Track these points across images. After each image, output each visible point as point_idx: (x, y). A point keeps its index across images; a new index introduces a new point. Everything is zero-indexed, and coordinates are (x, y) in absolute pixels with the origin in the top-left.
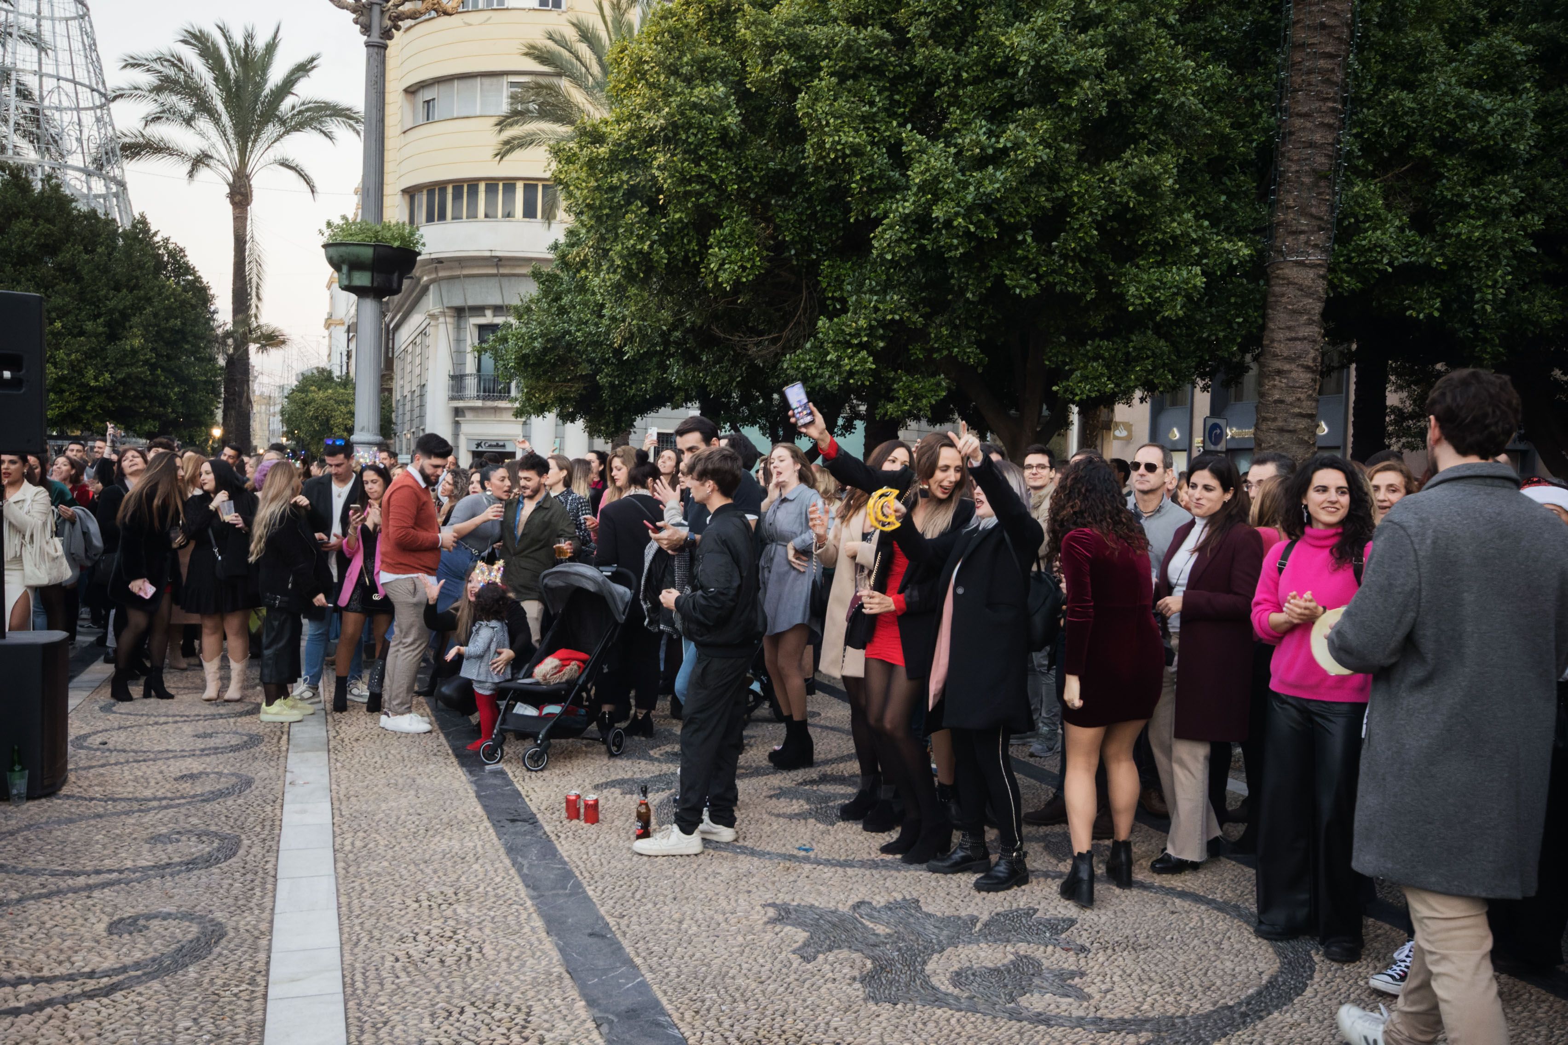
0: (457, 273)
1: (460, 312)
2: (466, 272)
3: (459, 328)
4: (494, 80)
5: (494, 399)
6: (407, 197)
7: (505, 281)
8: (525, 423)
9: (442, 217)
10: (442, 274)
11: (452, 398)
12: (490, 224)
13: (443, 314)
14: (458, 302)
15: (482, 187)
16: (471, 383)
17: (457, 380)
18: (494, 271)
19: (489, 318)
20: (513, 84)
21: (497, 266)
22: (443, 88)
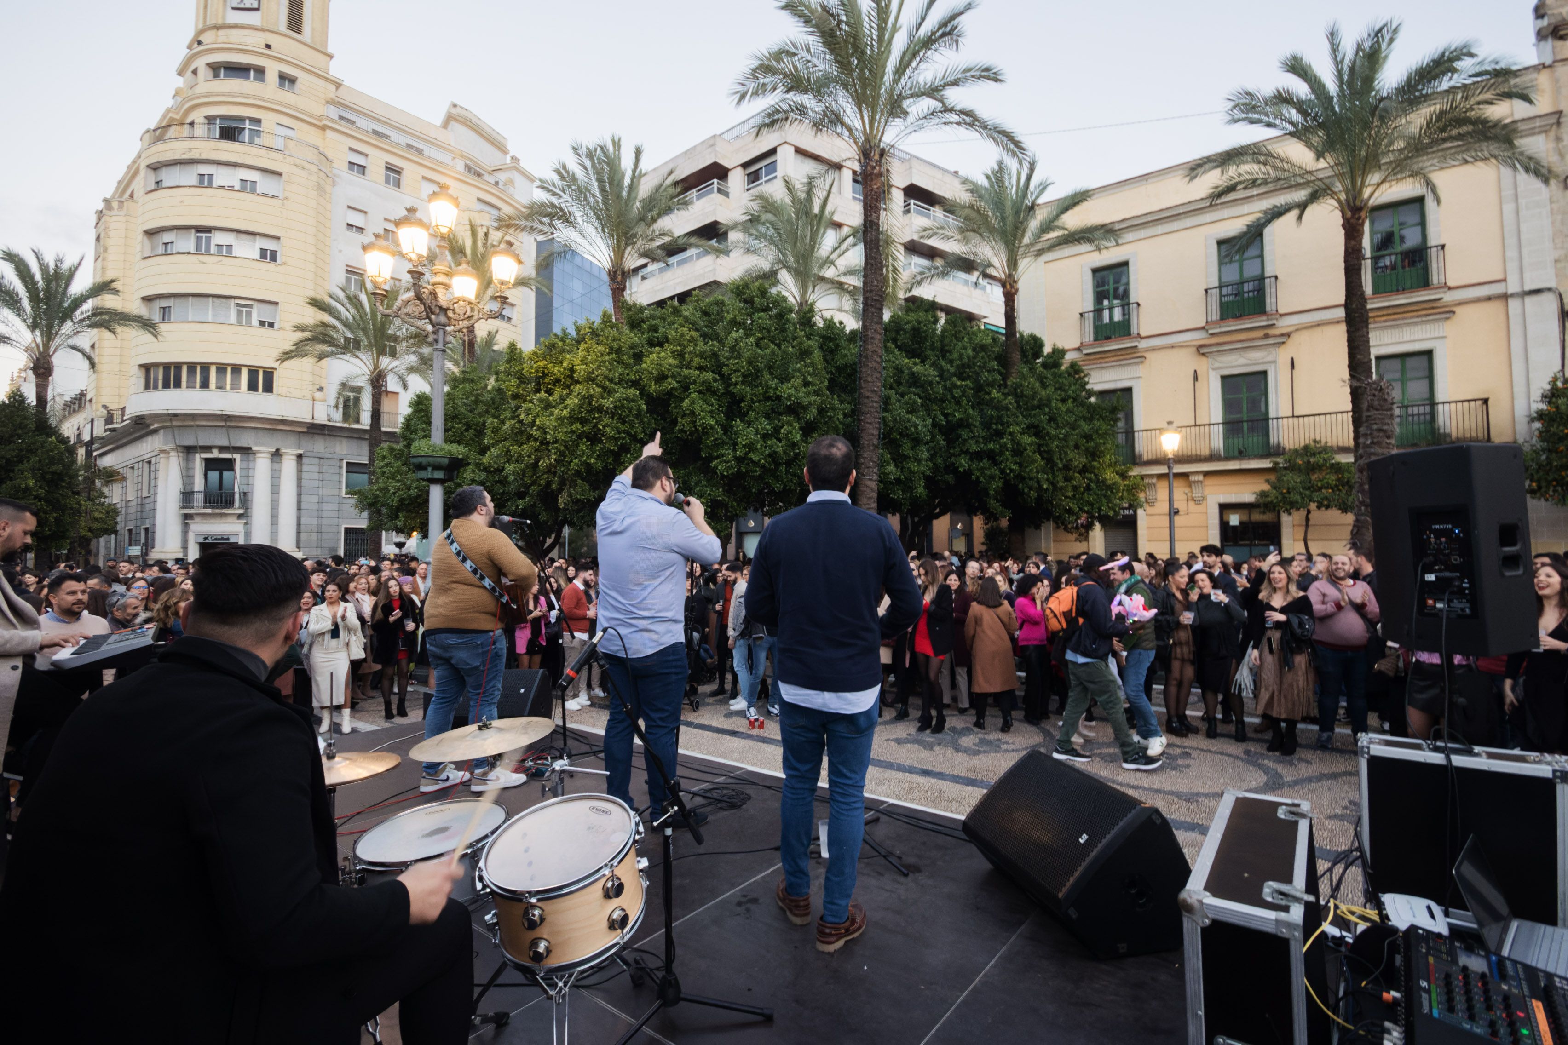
0: (192, 423)
1: (189, 450)
2: (198, 423)
3: (187, 460)
4: (224, 300)
5: (222, 508)
6: (143, 370)
7: (231, 431)
8: (246, 524)
9: (178, 385)
10: (174, 423)
11: (183, 508)
12: (220, 393)
13: (176, 450)
14: (189, 441)
15: (213, 370)
16: (198, 499)
17: (187, 496)
18: (223, 424)
19: (215, 454)
20: (238, 305)
21: (225, 421)
22: (179, 301)
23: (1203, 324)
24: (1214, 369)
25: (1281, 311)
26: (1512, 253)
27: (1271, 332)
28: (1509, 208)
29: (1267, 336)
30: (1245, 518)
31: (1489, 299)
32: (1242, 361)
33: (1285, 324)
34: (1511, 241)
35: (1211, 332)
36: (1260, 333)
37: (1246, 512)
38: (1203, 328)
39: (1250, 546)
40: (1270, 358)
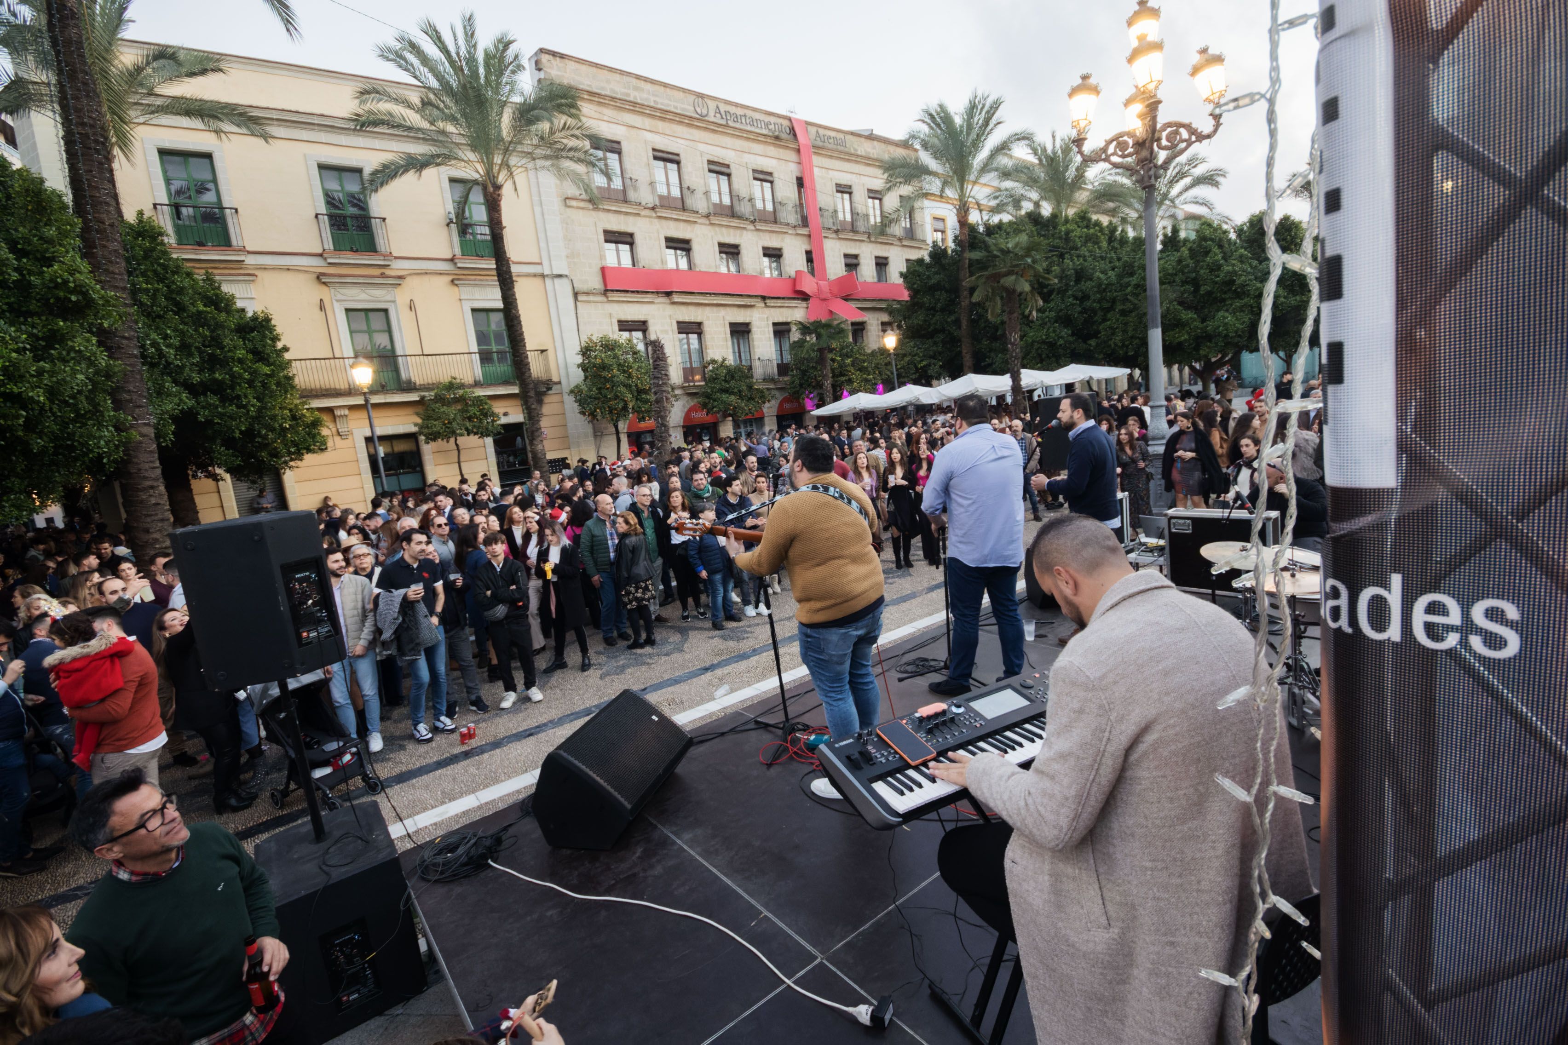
23: (320, 251)
24: (338, 301)
25: (395, 254)
26: (543, 245)
27: (388, 272)
28: (537, 209)
29: (383, 275)
30: (389, 450)
31: (535, 275)
32: (363, 296)
33: (398, 267)
34: (541, 235)
35: (329, 261)
36: (377, 272)
37: (389, 443)
38: (321, 255)
39: (396, 475)
40: (388, 298)
